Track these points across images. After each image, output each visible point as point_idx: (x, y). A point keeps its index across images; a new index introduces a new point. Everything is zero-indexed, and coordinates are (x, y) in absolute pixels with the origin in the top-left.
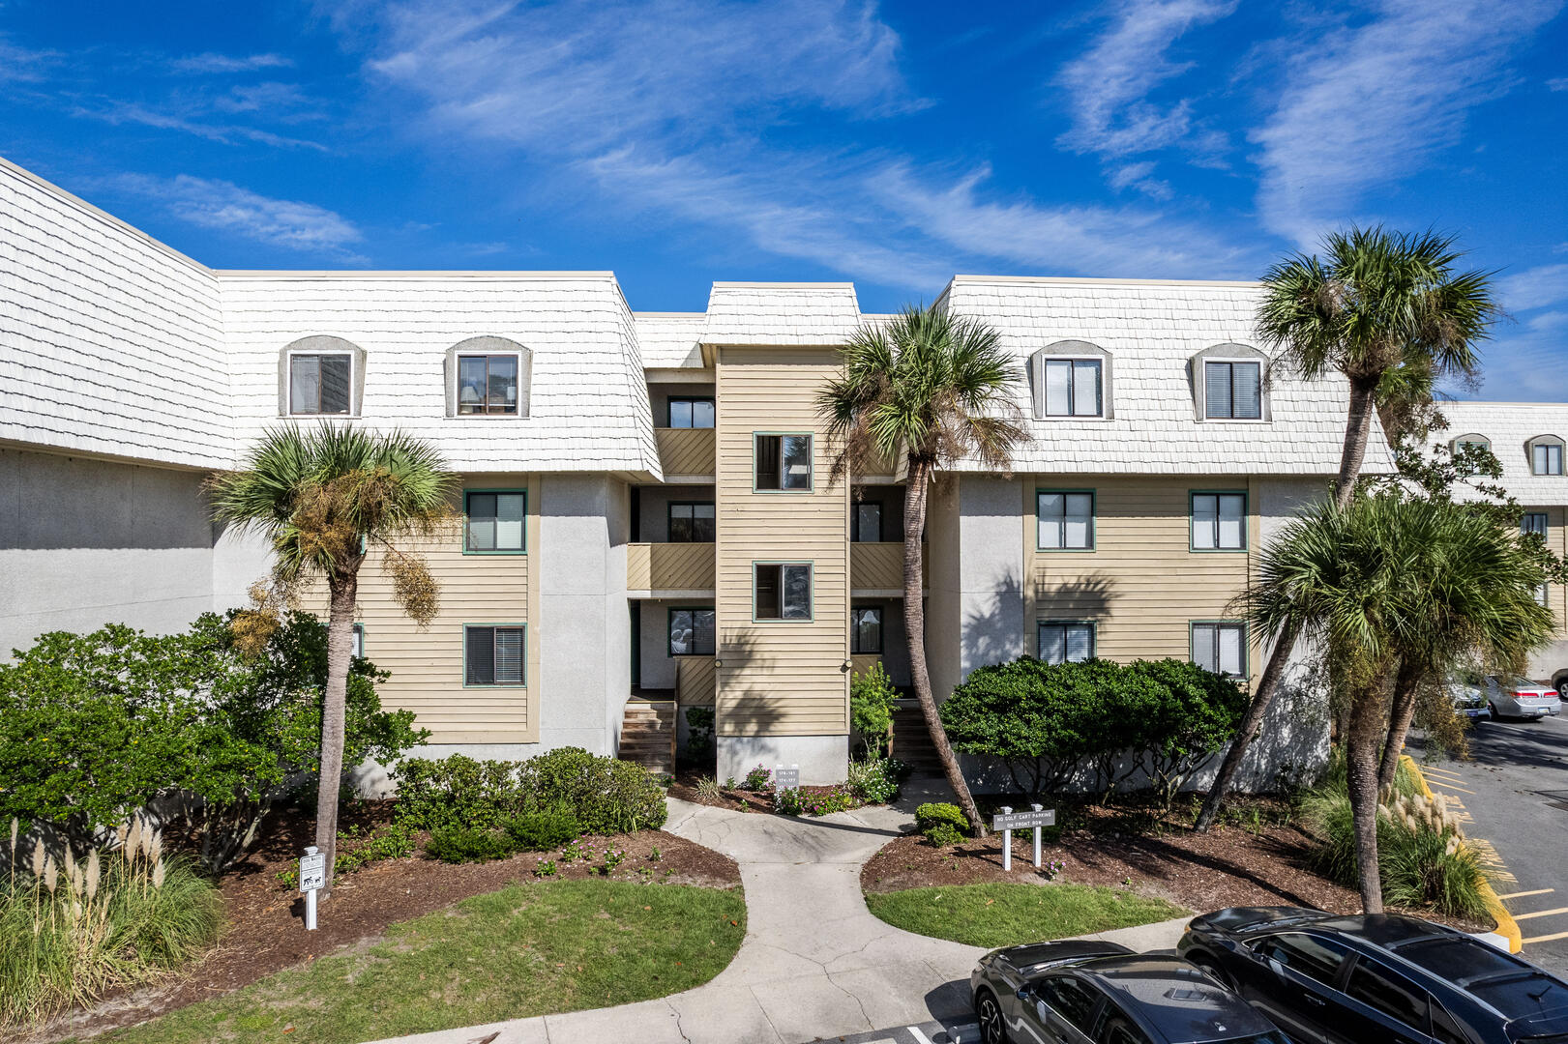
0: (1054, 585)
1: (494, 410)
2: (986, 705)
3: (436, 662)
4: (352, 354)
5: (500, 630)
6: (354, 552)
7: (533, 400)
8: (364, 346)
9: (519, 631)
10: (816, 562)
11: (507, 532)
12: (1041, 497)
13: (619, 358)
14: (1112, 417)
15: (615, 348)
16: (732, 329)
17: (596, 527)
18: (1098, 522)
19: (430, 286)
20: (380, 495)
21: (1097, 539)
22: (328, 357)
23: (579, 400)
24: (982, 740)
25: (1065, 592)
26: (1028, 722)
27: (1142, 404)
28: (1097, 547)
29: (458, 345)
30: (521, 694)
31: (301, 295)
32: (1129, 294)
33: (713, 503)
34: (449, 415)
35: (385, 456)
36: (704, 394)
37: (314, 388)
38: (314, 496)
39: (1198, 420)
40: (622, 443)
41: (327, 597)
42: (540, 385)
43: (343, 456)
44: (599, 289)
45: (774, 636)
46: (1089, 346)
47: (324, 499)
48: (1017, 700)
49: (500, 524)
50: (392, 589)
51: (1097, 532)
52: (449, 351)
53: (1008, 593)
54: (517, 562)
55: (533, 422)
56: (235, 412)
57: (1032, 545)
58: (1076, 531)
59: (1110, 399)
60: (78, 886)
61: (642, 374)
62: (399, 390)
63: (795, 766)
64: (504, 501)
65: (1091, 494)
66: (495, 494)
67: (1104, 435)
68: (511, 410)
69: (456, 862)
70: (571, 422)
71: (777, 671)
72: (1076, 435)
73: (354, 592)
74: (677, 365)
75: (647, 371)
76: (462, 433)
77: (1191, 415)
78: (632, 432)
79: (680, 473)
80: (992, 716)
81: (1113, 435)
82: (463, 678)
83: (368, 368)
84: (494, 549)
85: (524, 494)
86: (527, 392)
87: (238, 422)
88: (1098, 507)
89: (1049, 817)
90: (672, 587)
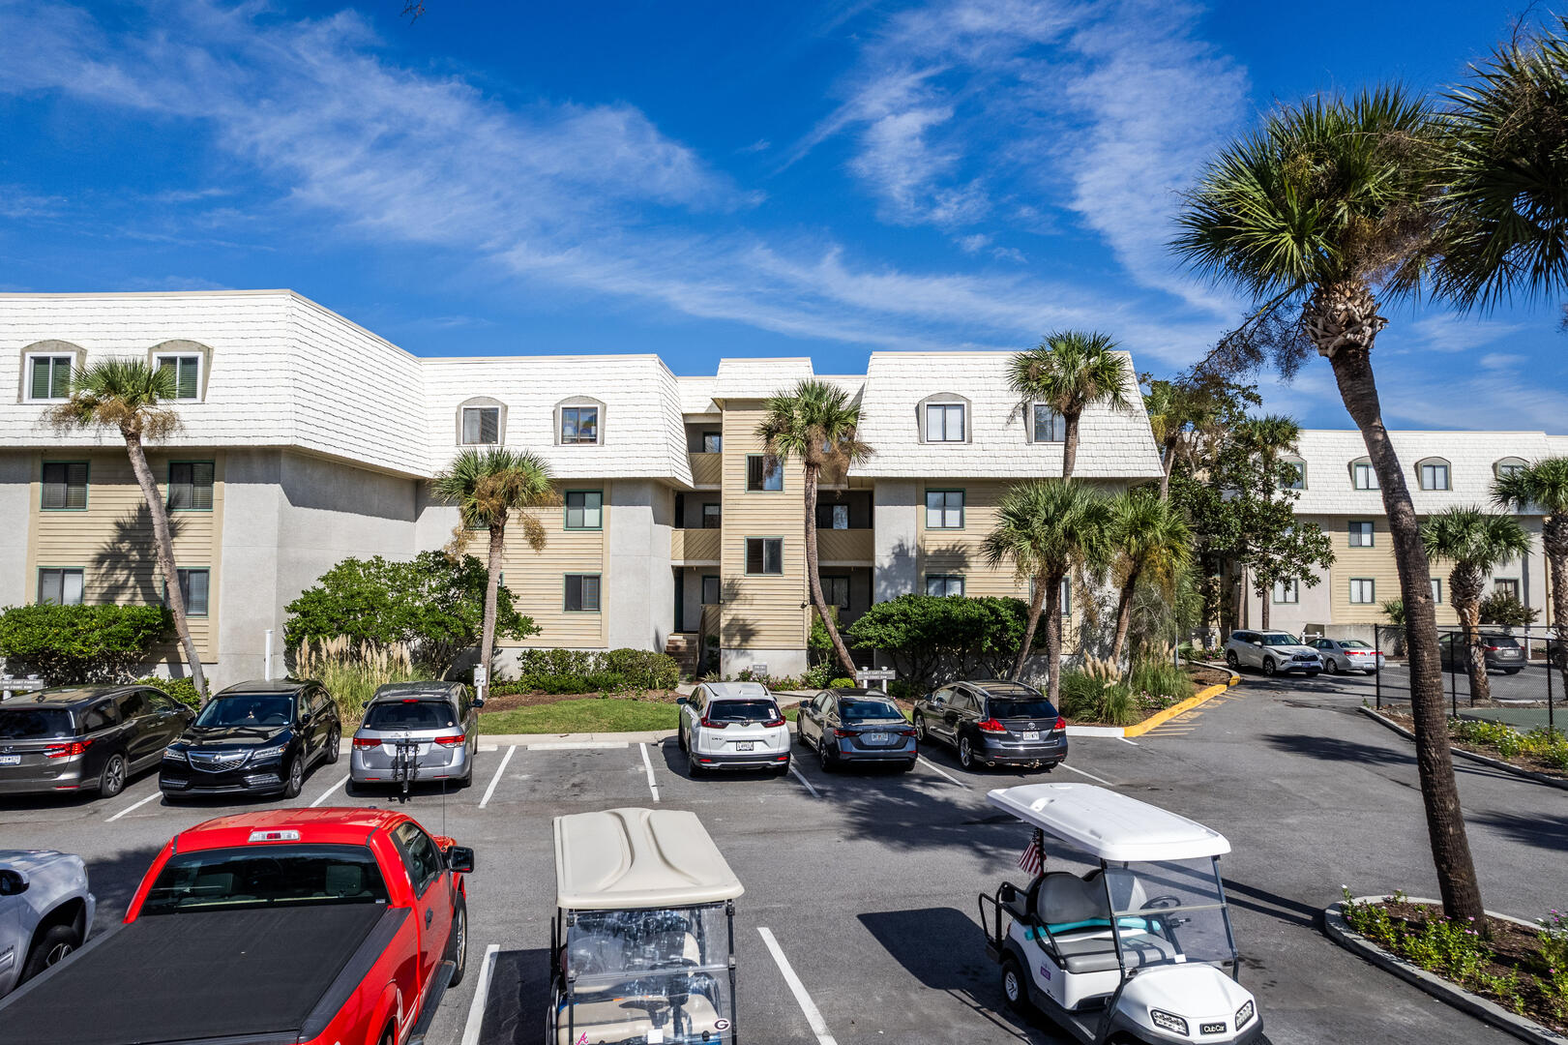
0: (931, 550)
1: (582, 441)
2: (875, 619)
3: (547, 597)
4: (500, 407)
5: (586, 577)
6: (503, 514)
7: (607, 434)
8: (506, 403)
9: (597, 578)
10: (785, 537)
11: (591, 516)
12: (929, 495)
13: (659, 408)
14: (971, 442)
15: (657, 402)
16: (732, 388)
17: (646, 512)
18: (967, 510)
19: (546, 365)
20: (518, 482)
21: (966, 522)
22: (485, 410)
23: (634, 434)
24: (869, 639)
25: (939, 553)
26: (897, 628)
27: (991, 433)
28: (966, 527)
29: (562, 402)
30: (598, 617)
31: (469, 372)
32: (987, 361)
33: (720, 505)
34: (556, 444)
35: (521, 462)
36: (716, 430)
37: (477, 429)
38: (485, 481)
39: (1029, 443)
40: (659, 461)
41: (488, 541)
42: (610, 425)
43: (499, 463)
44: (649, 365)
45: (755, 585)
46: (956, 396)
47: (490, 483)
48: (892, 615)
49: (586, 511)
50: (522, 531)
51: (966, 516)
52: (557, 405)
53: (900, 553)
54: (596, 535)
55: (606, 448)
56: (430, 443)
57: (922, 526)
58: (953, 516)
59: (970, 430)
60: (379, 664)
61: (681, 417)
62: (527, 429)
63: (765, 663)
64: (589, 497)
65: (962, 491)
66: (584, 493)
67: (965, 453)
68: (594, 441)
69: (554, 693)
70: (628, 448)
71: (755, 602)
72: (947, 453)
73: (502, 537)
74: (703, 411)
75: (685, 416)
76: (564, 455)
77: (1025, 440)
78: (666, 454)
79: (707, 483)
80: (879, 626)
81: (971, 453)
82: (563, 607)
83: (509, 416)
84: (583, 527)
85: (601, 493)
86: (603, 430)
87: (432, 449)
88: (967, 501)
89: (892, 674)
90: (700, 558)
